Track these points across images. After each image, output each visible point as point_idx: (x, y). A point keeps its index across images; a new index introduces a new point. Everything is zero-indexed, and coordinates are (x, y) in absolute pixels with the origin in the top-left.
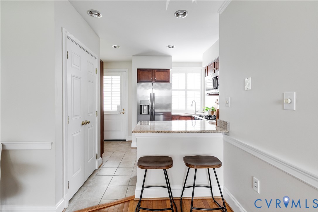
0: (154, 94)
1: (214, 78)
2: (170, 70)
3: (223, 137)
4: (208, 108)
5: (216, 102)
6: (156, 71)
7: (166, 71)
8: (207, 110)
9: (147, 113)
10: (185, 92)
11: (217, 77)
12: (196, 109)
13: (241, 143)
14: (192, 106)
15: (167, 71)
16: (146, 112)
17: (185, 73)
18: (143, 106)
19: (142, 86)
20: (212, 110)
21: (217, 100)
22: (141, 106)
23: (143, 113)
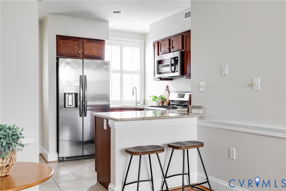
0: (85, 76)
1: (172, 59)
2: (105, 41)
3: (197, 122)
4: (155, 97)
5: (166, 90)
6: (85, 41)
7: (100, 42)
8: (154, 99)
9: (74, 106)
10: (119, 74)
11: (176, 59)
12: (137, 100)
13: (218, 122)
14: (133, 95)
15: (102, 42)
16: (71, 104)
17: (119, 47)
18: (67, 95)
19: (67, 63)
20: (161, 100)
21: (168, 86)
22: (65, 94)
23: (67, 106)
